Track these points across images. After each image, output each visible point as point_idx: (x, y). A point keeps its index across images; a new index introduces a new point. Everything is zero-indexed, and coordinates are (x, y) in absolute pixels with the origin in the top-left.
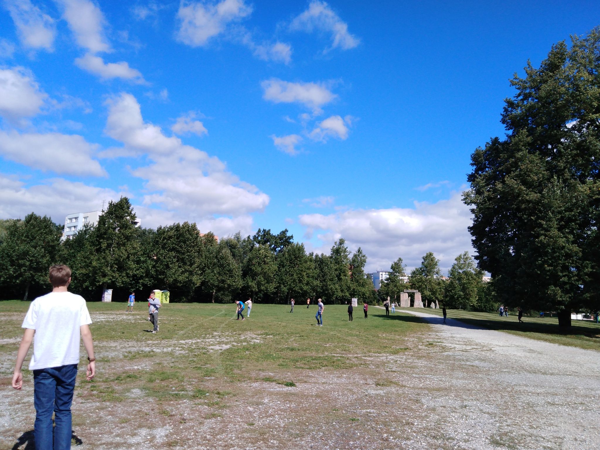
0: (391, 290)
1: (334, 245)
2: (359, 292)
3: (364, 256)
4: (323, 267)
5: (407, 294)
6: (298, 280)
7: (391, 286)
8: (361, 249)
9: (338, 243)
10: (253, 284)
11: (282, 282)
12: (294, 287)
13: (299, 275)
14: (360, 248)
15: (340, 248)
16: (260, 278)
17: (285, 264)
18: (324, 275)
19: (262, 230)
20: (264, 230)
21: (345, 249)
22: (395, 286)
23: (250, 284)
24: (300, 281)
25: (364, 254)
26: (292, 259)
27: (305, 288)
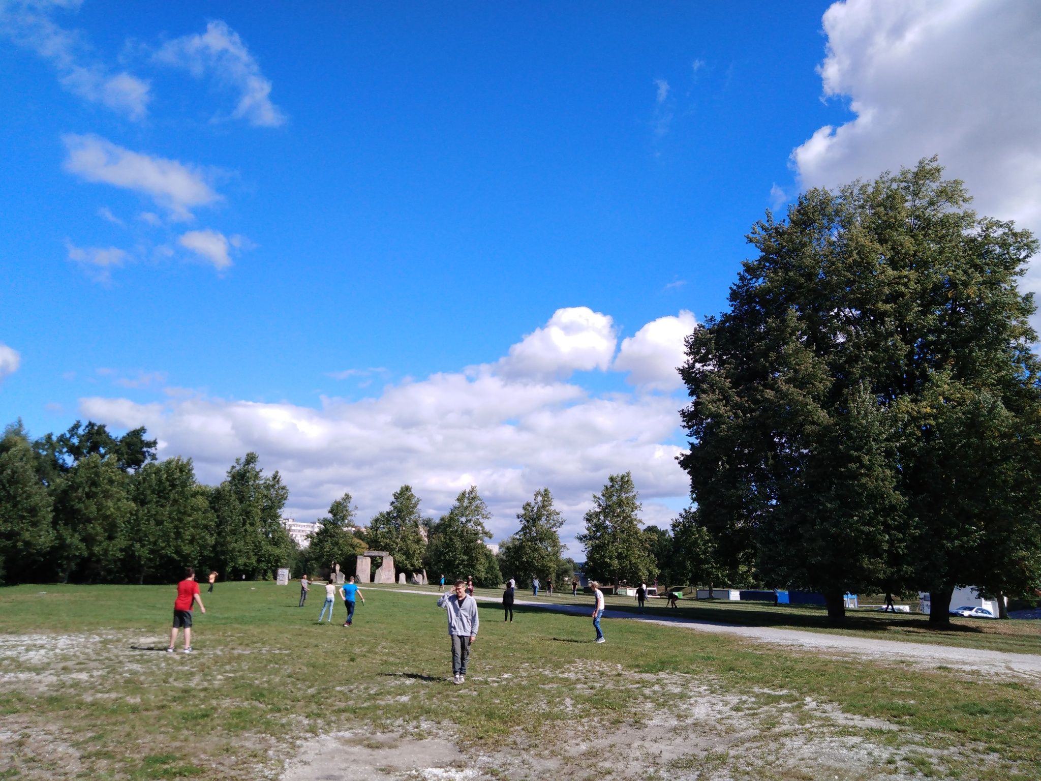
0: (327, 552)
1: (235, 465)
2: (270, 555)
3: (283, 488)
4: (220, 508)
5: (369, 560)
6: (175, 533)
7: (328, 546)
8: (279, 474)
9: (243, 460)
10: (74, 540)
11: (136, 535)
12: (163, 548)
13: (177, 523)
14: (277, 472)
15: (246, 472)
16: (93, 528)
17: (149, 498)
18: (221, 522)
19: (85, 423)
20: (91, 425)
21: (258, 473)
22: (337, 544)
23: (68, 541)
24: (178, 535)
25: (284, 485)
26: (165, 489)
27: (186, 549)
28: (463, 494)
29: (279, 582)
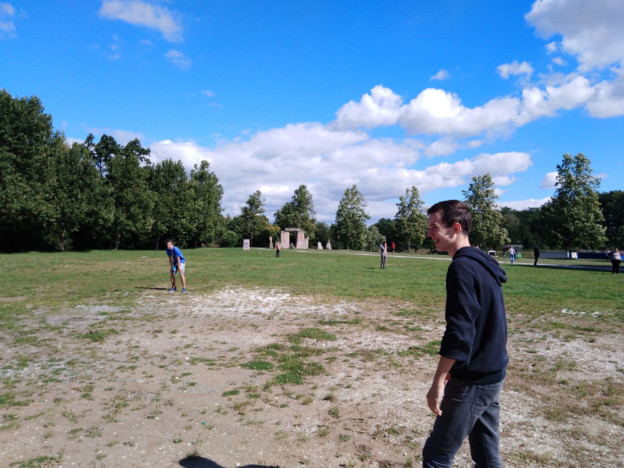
5: (288, 234)
9: (199, 166)
28: (347, 190)
29: (244, 248)
